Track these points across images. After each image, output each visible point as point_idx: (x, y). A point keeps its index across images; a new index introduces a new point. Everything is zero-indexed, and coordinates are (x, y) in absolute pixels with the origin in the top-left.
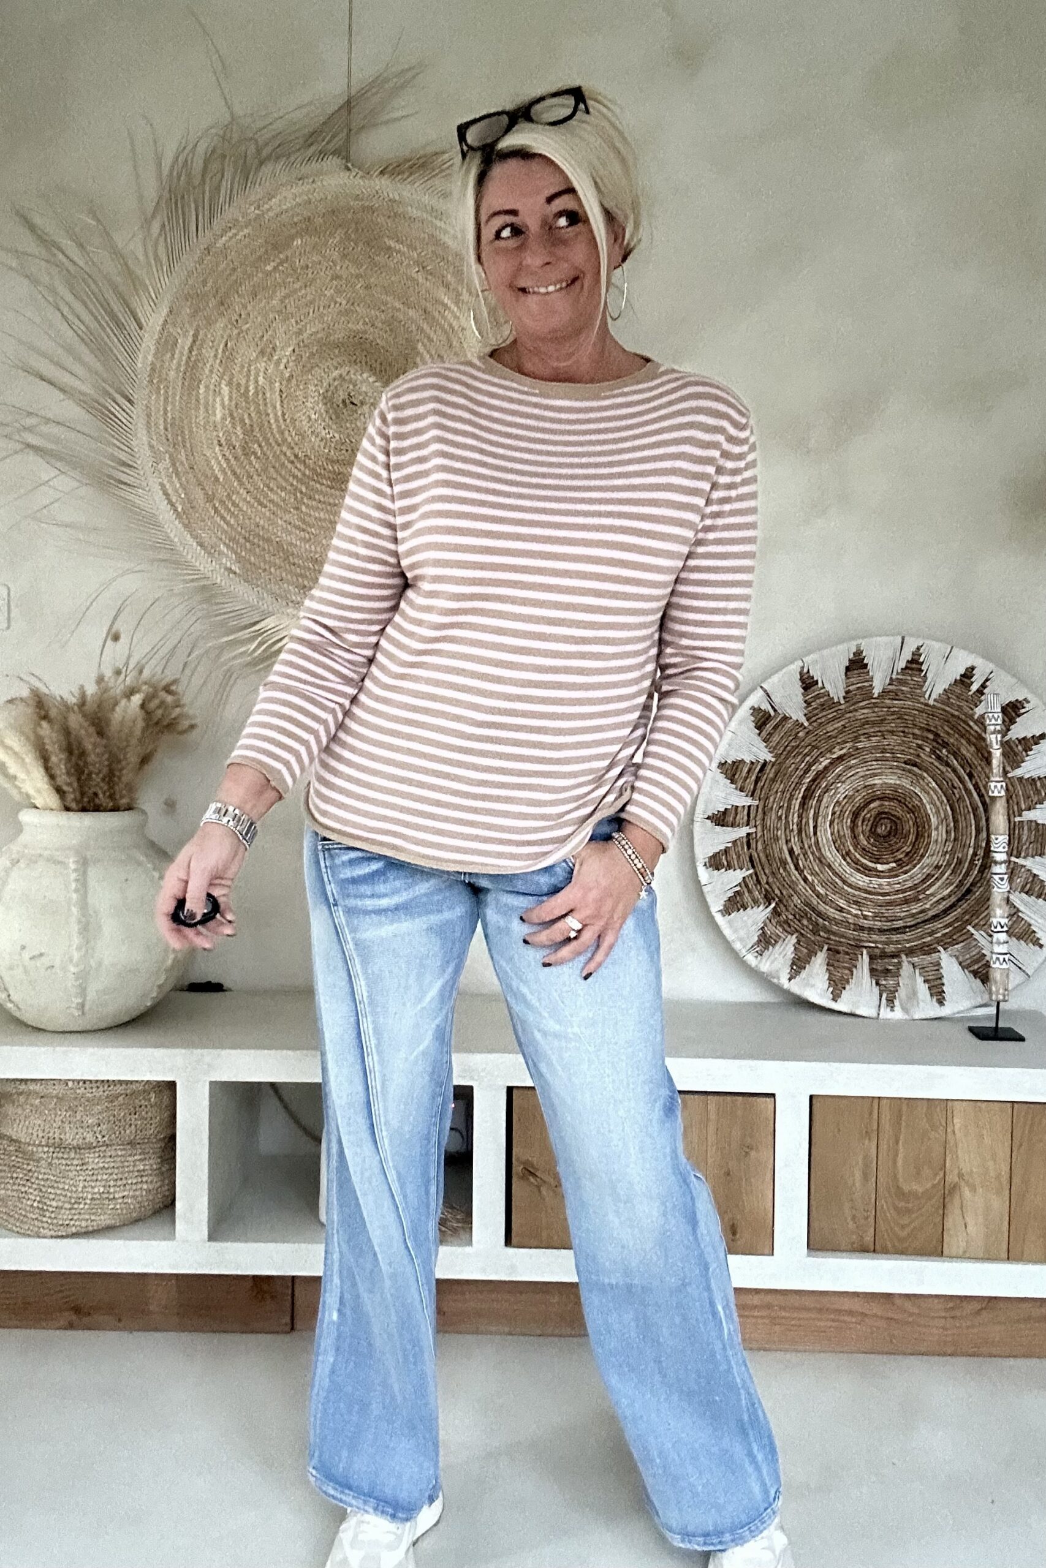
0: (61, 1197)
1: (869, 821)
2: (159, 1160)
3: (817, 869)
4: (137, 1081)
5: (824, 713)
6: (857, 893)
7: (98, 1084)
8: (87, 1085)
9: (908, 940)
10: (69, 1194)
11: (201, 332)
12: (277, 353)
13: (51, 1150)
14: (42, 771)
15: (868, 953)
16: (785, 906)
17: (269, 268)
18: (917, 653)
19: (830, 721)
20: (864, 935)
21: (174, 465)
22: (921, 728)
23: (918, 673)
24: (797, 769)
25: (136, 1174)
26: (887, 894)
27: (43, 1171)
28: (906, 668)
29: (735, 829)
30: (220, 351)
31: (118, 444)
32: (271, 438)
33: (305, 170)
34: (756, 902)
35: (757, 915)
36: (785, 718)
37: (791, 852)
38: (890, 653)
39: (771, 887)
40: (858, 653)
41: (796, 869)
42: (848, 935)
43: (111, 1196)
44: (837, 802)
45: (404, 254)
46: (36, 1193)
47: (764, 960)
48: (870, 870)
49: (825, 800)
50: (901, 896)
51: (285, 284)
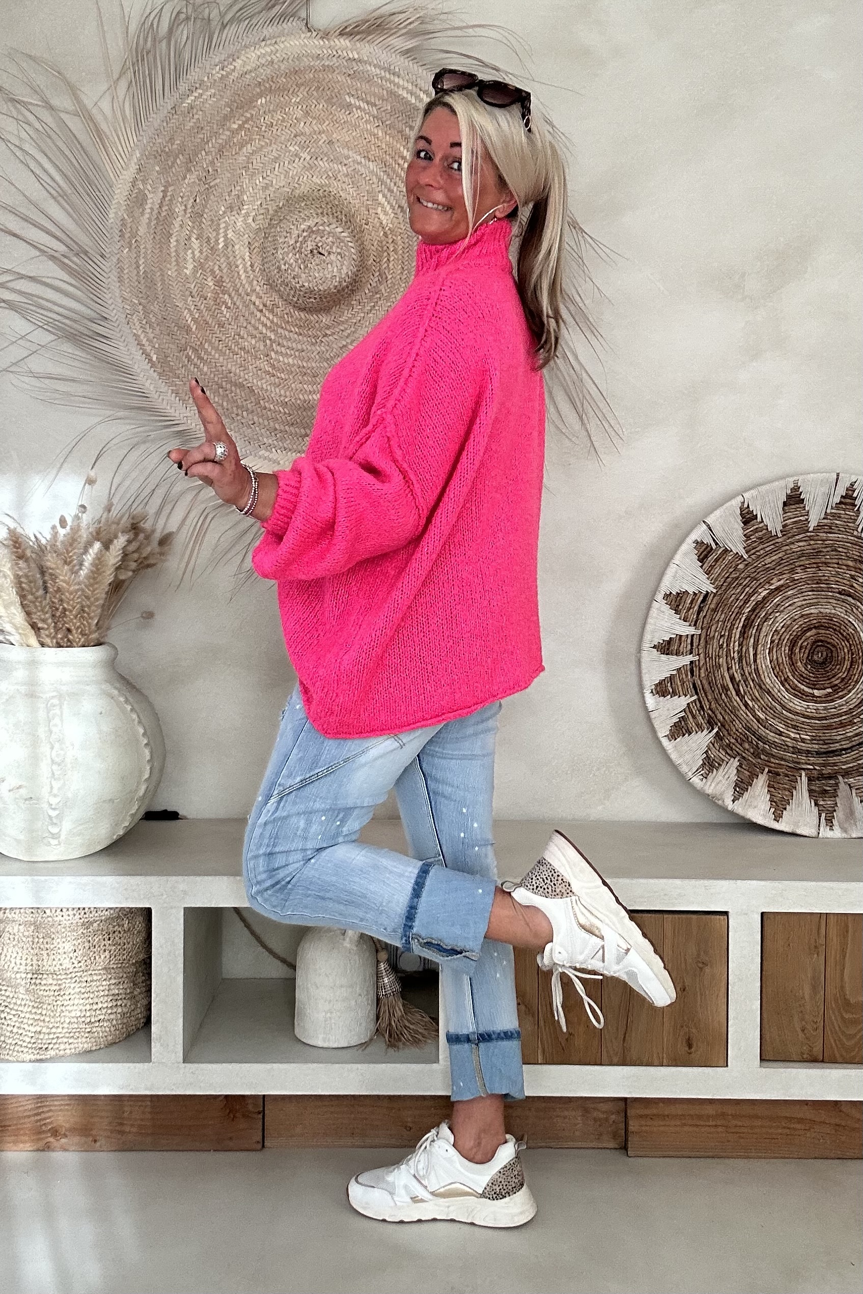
0: (41, 1024)
1: (806, 648)
2: (132, 984)
3: (757, 694)
4: (111, 909)
5: (765, 546)
6: (793, 717)
7: (75, 912)
8: (65, 913)
9: (845, 761)
10: (47, 1019)
11: (170, 189)
12: (245, 207)
13: (30, 976)
14: (20, 609)
15: (806, 775)
16: (728, 731)
17: (235, 126)
18: (851, 488)
19: (767, 554)
20: (803, 758)
21: (146, 313)
22: (855, 560)
23: (851, 507)
24: (738, 600)
25: (111, 998)
26: (825, 718)
27: (21, 996)
28: (841, 503)
29: (681, 657)
30: (189, 206)
31: (92, 296)
32: (241, 288)
33: (268, 31)
34: (700, 727)
35: (701, 740)
36: (726, 551)
37: (732, 678)
38: (824, 489)
39: (714, 713)
40: (796, 488)
41: (737, 695)
42: (787, 758)
43: (88, 1020)
44: (776, 631)
45: (364, 110)
46: (15, 1019)
47: (709, 783)
48: (807, 696)
49: (764, 629)
50: (836, 720)
51: (251, 140)
